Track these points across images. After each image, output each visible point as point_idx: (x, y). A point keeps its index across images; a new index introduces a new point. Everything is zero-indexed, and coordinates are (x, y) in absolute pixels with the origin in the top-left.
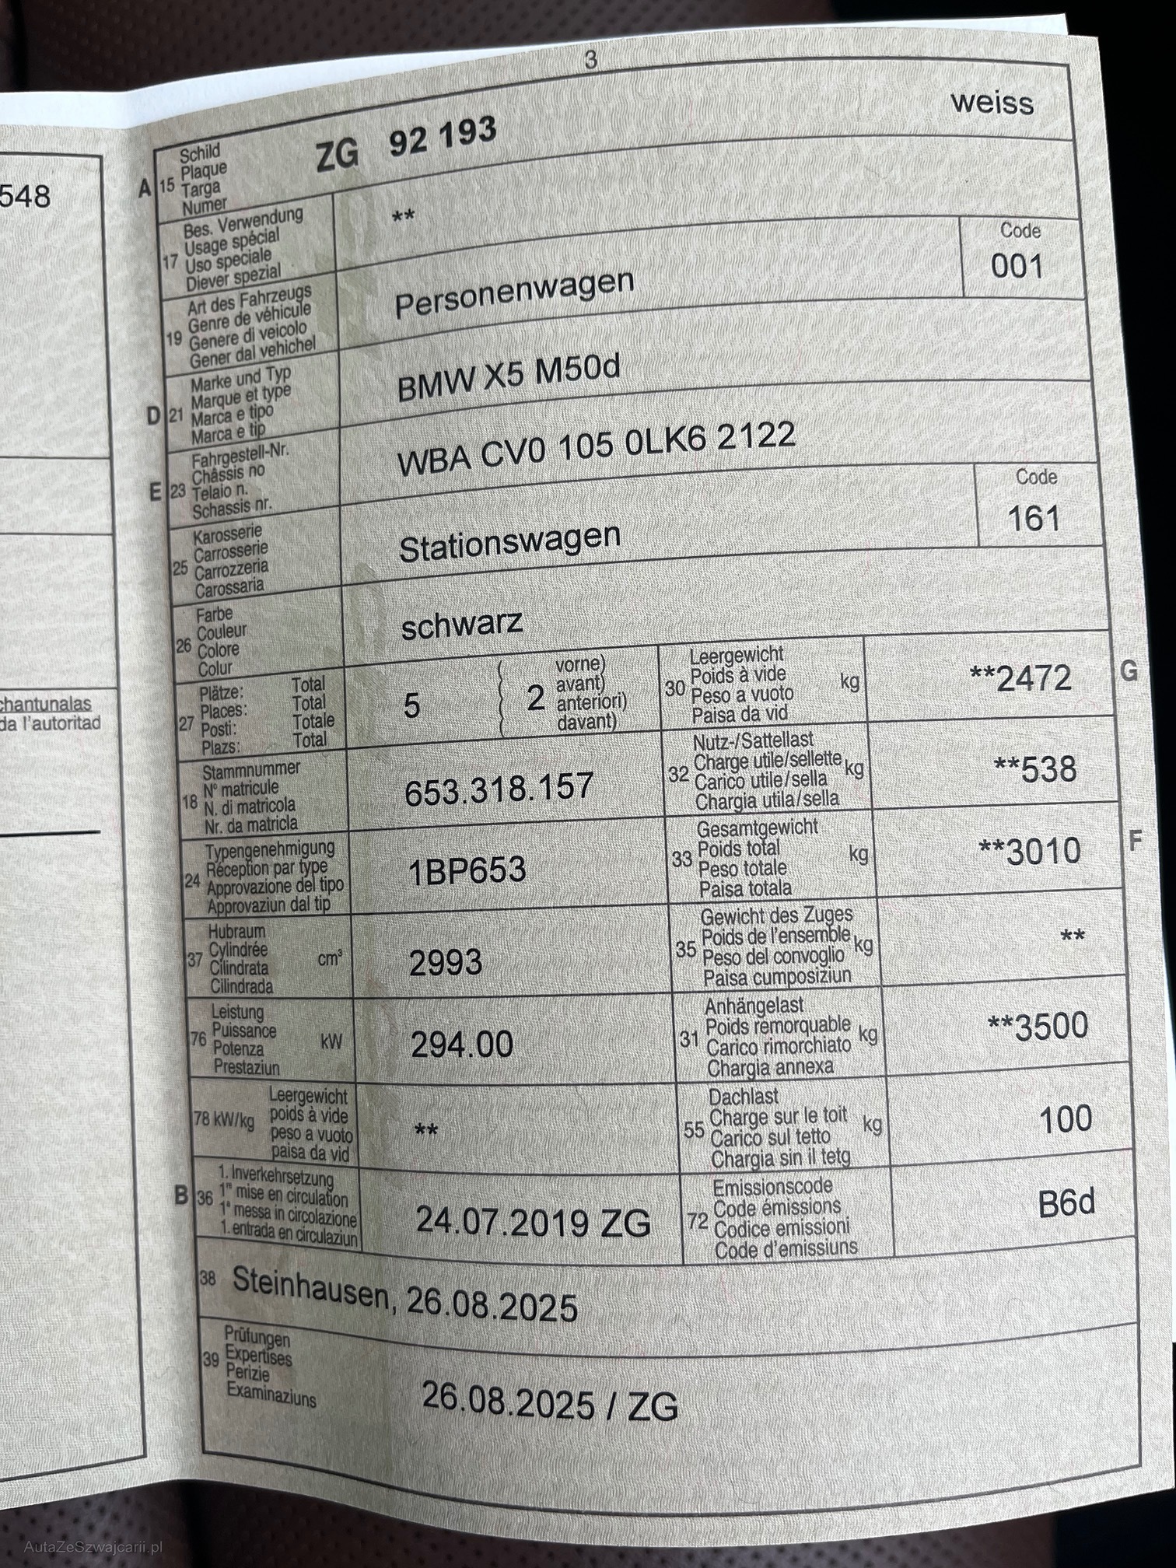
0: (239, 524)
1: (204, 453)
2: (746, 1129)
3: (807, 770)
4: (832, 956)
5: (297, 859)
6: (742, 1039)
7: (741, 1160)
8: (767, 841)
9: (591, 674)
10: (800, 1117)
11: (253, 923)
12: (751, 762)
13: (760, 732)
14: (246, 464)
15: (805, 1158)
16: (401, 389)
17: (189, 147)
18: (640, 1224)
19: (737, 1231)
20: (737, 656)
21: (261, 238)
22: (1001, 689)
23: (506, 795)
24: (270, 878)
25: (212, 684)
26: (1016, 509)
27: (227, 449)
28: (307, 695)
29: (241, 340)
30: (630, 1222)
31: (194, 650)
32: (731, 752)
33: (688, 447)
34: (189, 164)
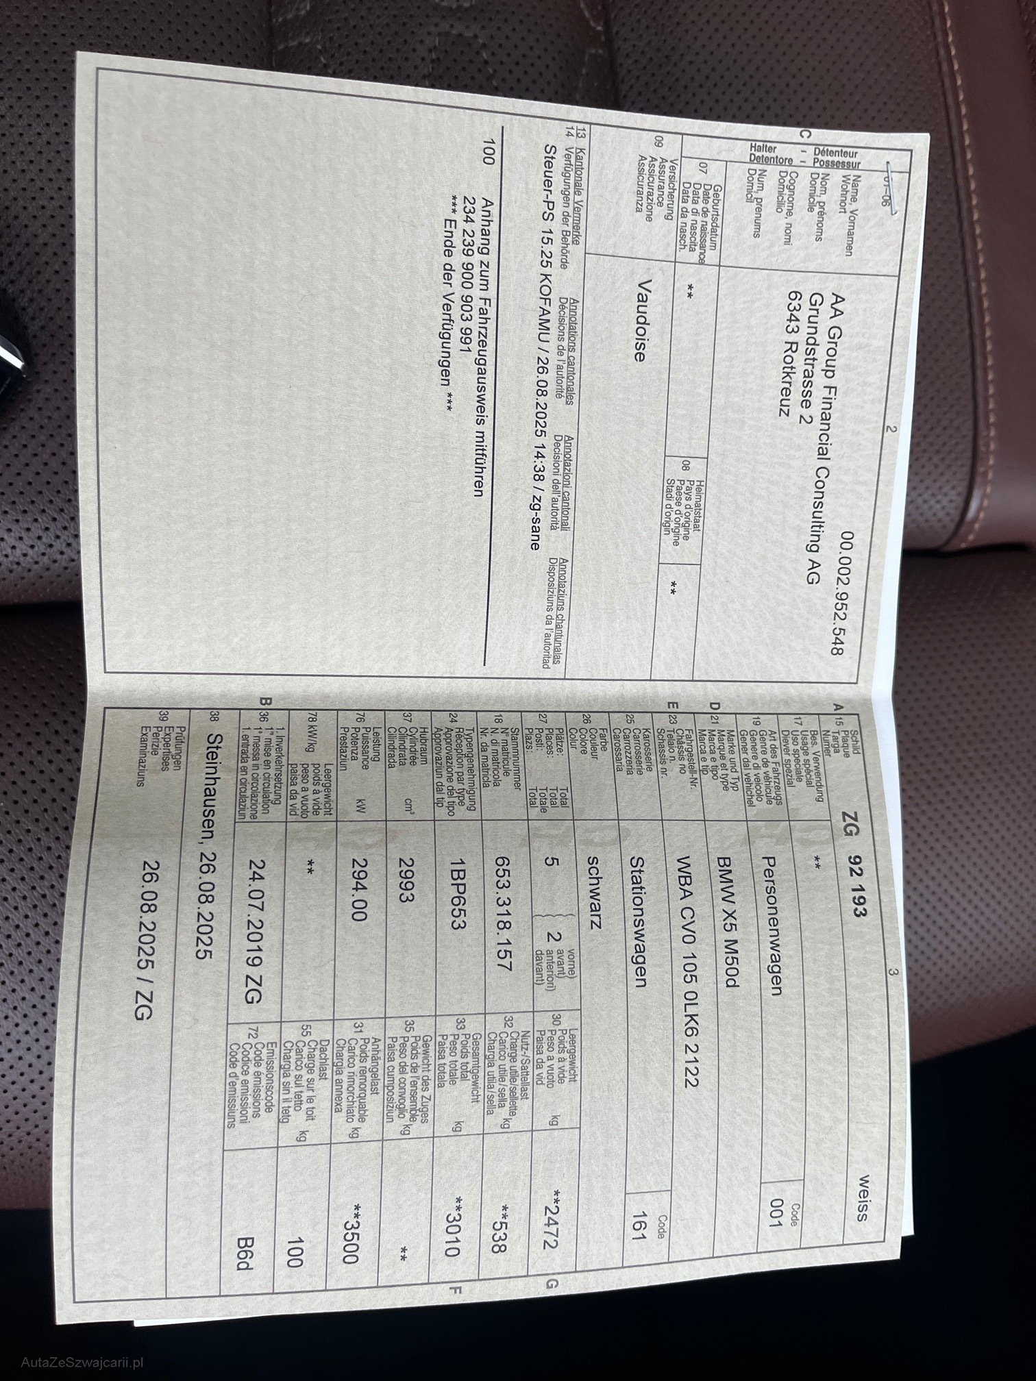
0: (653, 757)
1: (693, 737)
2: (305, 1061)
3: (507, 1096)
4: (402, 1111)
5: (466, 787)
6: (357, 1059)
7: (287, 1058)
8: (468, 1074)
9: (566, 970)
10: (310, 1093)
11: (429, 757)
12: (514, 1064)
13: (530, 1069)
14: (686, 763)
15: (287, 1096)
16: (724, 859)
17: (859, 736)
18: (253, 998)
19: (246, 1056)
20: (573, 1055)
21: (808, 776)
22: (546, 1208)
23: (501, 918)
24: (456, 769)
25: (565, 736)
26: (645, 1215)
27: (695, 752)
28: (558, 796)
29: (754, 761)
30: (255, 992)
31: (584, 726)
32: (519, 1053)
33: (687, 1026)
34: (850, 735)
